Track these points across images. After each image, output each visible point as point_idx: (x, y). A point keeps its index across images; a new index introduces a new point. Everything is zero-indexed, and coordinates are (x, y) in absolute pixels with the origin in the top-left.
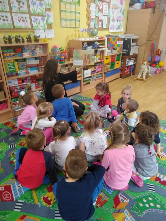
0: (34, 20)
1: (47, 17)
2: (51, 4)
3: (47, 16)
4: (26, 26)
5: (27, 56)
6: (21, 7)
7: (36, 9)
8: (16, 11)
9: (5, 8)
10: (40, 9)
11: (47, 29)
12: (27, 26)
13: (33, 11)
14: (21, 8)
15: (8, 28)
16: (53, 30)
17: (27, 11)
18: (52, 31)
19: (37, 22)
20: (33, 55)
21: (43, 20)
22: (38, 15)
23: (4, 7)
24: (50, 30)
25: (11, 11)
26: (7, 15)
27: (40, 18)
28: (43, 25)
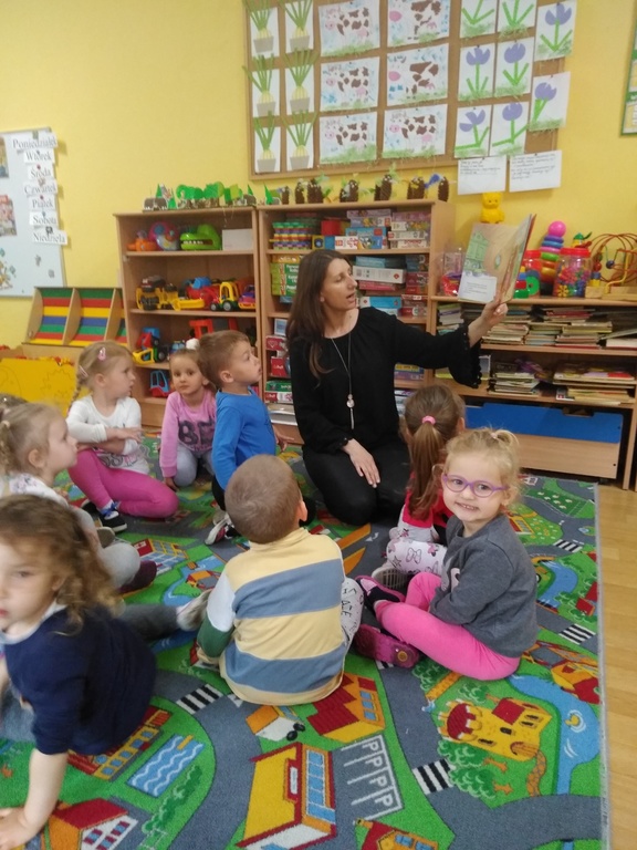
0: (467, 121)
1: (538, 101)
2: (571, 37)
3: (534, 98)
4: (428, 148)
5: (348, 247)
6: (425, 83)
7: (487, 79)
8: (400, 103)
9: (367, 100)
10: (506, 73)
11: (523, 150)
12: (432, 147)
13: (472, 89)
14: (421, 90)
15: (363, 160)
16: (558, 154)
17: (442, 94)
18: (555, 158)
19: (478, 127)
20: (370, 248)
21: (511, 115)
22: (492, 101)
23: (363, 97)
24: (540, 154)
25: (382, 106)
26: (365, 121)
27: (499, 109)
28: (509, 137)
